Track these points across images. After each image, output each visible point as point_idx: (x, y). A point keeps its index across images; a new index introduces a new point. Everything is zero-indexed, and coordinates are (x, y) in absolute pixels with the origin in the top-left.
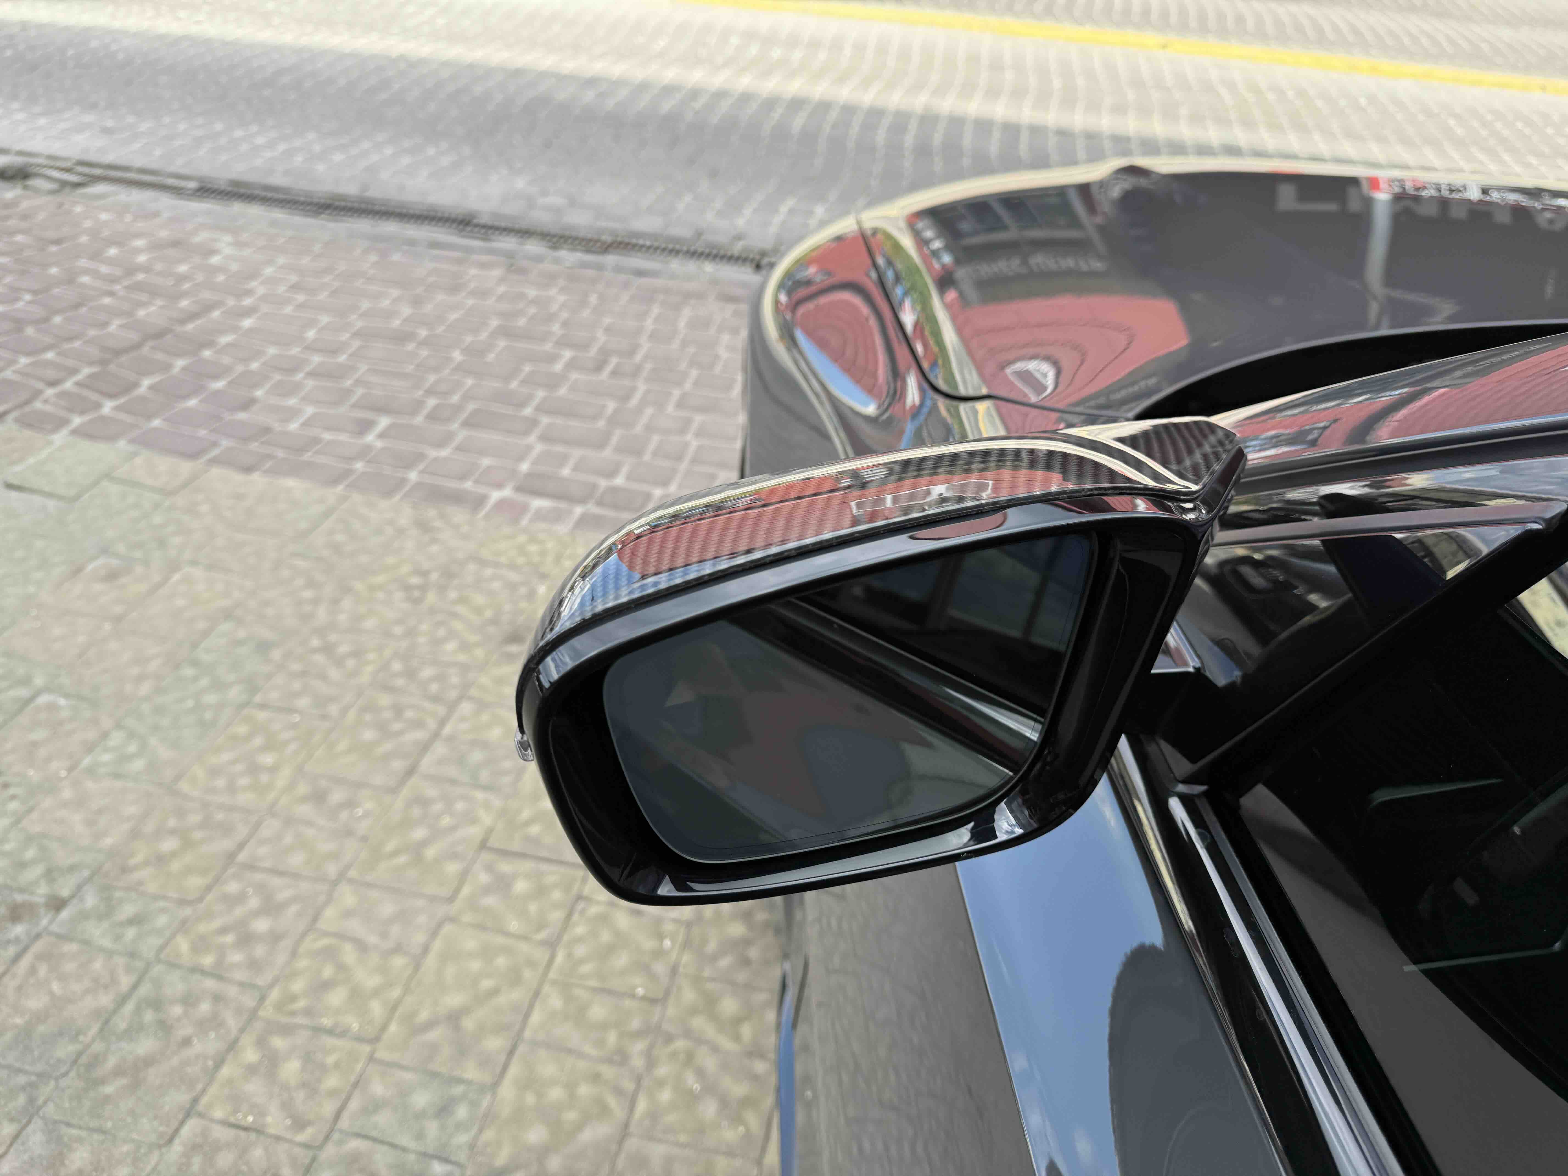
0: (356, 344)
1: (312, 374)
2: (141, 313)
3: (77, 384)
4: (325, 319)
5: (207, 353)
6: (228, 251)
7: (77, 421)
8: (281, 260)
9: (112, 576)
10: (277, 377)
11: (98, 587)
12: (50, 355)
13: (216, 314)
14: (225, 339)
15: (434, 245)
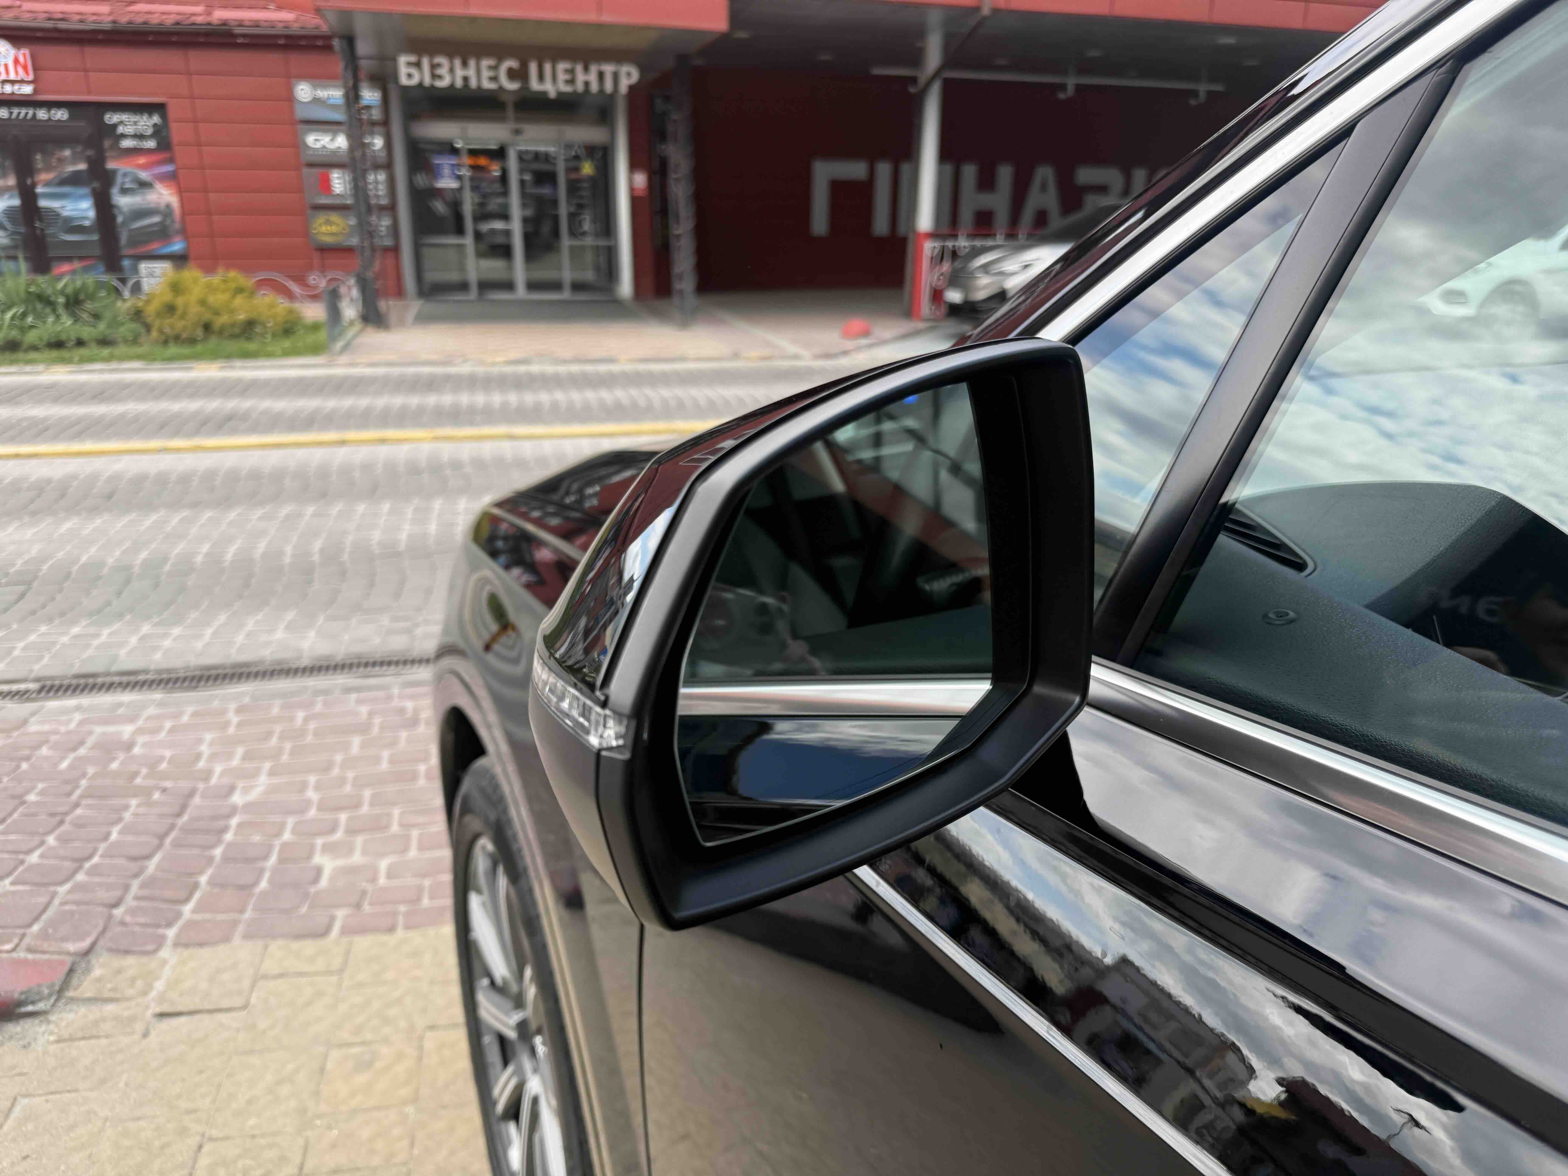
0: (367, 793)
1: (352, 831)
2: (127, 816)
3: (137, 898)
4: (312, 779)
5: (229, 836)
6: (141, 740)
7: (171, 933)
8: (208, 737)
9: (363, 1065)
10: (319, 842)
11: (362, 1079)
12: (80, 877)
13: (197, 800)
14: (234, 822)
15: (348, 690)
